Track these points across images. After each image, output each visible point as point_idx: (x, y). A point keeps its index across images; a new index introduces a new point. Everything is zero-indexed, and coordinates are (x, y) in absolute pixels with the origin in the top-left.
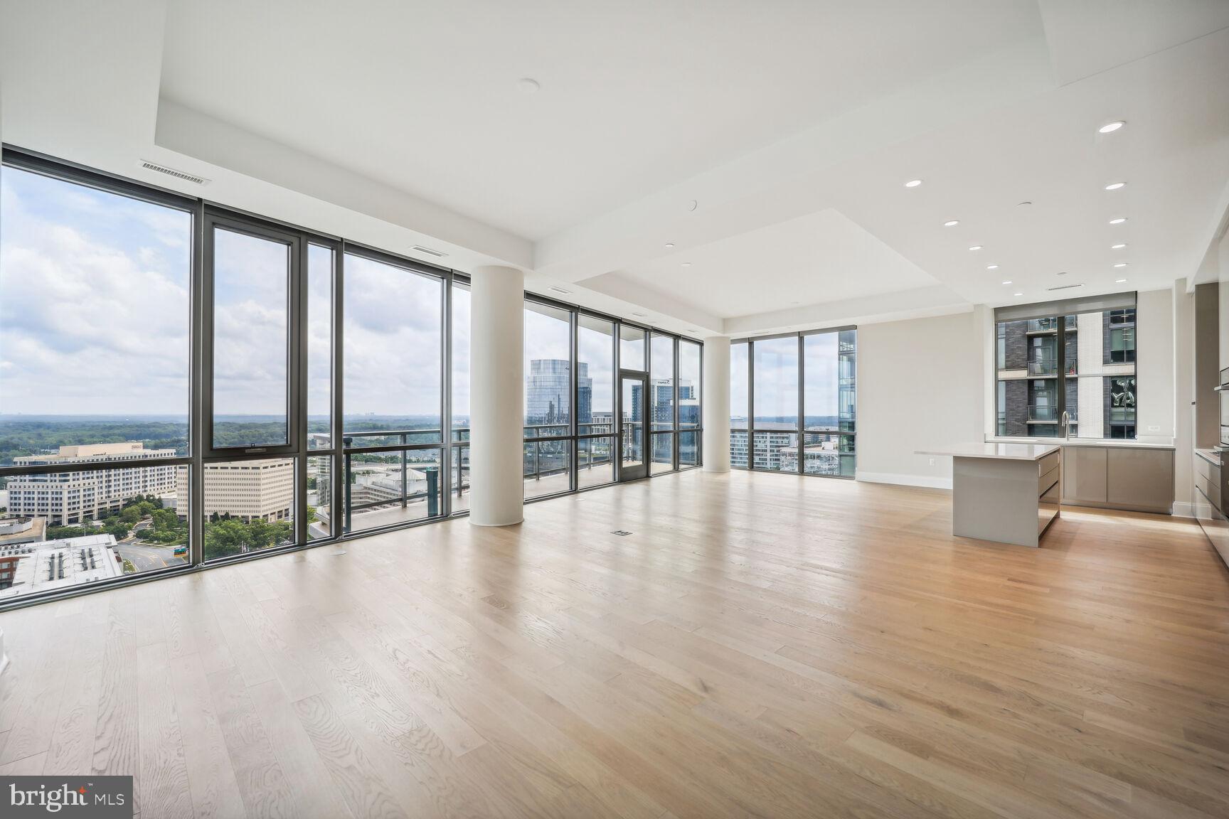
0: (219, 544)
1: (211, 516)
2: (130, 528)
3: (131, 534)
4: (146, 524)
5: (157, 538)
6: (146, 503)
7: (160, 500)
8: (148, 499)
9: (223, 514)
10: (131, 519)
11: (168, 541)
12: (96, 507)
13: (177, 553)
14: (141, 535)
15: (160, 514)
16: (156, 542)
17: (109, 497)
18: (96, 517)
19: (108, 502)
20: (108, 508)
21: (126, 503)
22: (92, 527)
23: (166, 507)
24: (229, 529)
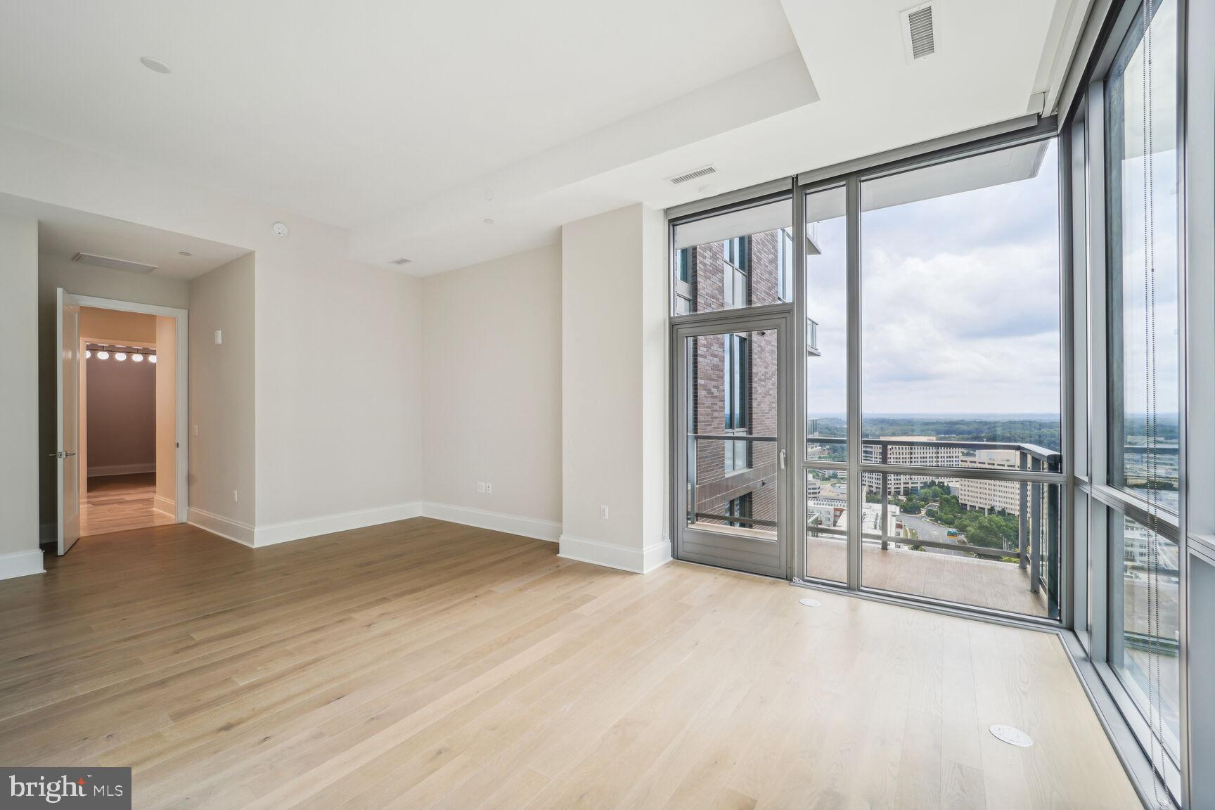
0: (982, 535)
1: (988, 509)
2: (923, 507)
3: (923, 512)
4: (934, 506)
5: (940, 519)
6: (937, 488)
7: (948, 487)
8: (939, 485)
9: (1000, 509)
10: (926, 500)
11: (949, 523)
12: (902, 486)
13: (950, 534)
14: (930, 514)
15: (947, 500)
16: (939, 522)
17: (911, 479)
18: (902, 493)
19: (910, 483)
20: (910, 487)
21: (922, 485)
22: (898, 500)
23: (952, 494)
24: (992, 523)
